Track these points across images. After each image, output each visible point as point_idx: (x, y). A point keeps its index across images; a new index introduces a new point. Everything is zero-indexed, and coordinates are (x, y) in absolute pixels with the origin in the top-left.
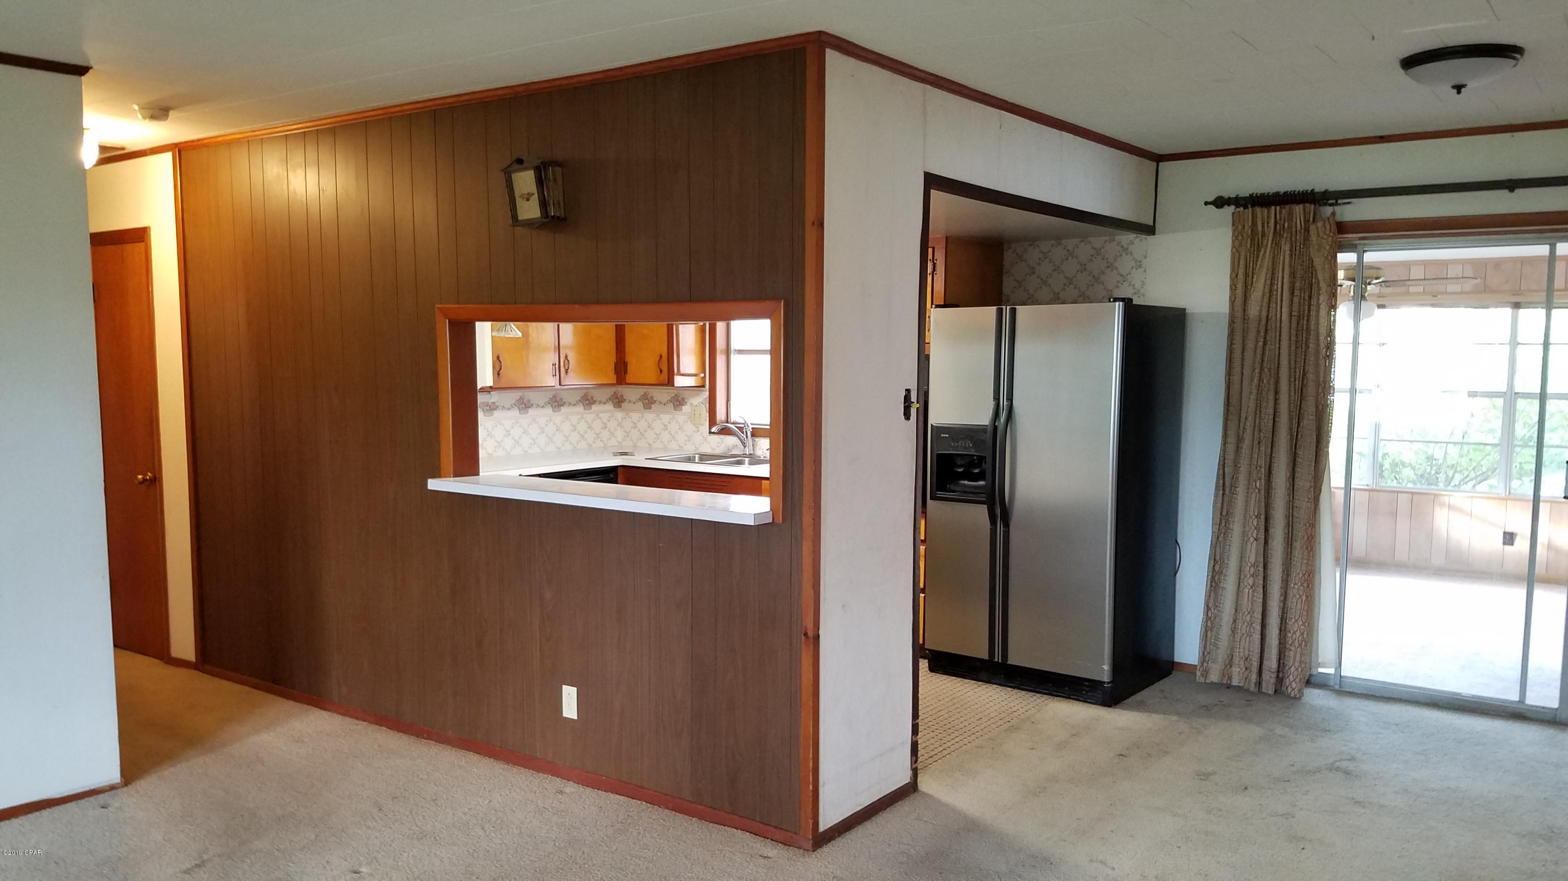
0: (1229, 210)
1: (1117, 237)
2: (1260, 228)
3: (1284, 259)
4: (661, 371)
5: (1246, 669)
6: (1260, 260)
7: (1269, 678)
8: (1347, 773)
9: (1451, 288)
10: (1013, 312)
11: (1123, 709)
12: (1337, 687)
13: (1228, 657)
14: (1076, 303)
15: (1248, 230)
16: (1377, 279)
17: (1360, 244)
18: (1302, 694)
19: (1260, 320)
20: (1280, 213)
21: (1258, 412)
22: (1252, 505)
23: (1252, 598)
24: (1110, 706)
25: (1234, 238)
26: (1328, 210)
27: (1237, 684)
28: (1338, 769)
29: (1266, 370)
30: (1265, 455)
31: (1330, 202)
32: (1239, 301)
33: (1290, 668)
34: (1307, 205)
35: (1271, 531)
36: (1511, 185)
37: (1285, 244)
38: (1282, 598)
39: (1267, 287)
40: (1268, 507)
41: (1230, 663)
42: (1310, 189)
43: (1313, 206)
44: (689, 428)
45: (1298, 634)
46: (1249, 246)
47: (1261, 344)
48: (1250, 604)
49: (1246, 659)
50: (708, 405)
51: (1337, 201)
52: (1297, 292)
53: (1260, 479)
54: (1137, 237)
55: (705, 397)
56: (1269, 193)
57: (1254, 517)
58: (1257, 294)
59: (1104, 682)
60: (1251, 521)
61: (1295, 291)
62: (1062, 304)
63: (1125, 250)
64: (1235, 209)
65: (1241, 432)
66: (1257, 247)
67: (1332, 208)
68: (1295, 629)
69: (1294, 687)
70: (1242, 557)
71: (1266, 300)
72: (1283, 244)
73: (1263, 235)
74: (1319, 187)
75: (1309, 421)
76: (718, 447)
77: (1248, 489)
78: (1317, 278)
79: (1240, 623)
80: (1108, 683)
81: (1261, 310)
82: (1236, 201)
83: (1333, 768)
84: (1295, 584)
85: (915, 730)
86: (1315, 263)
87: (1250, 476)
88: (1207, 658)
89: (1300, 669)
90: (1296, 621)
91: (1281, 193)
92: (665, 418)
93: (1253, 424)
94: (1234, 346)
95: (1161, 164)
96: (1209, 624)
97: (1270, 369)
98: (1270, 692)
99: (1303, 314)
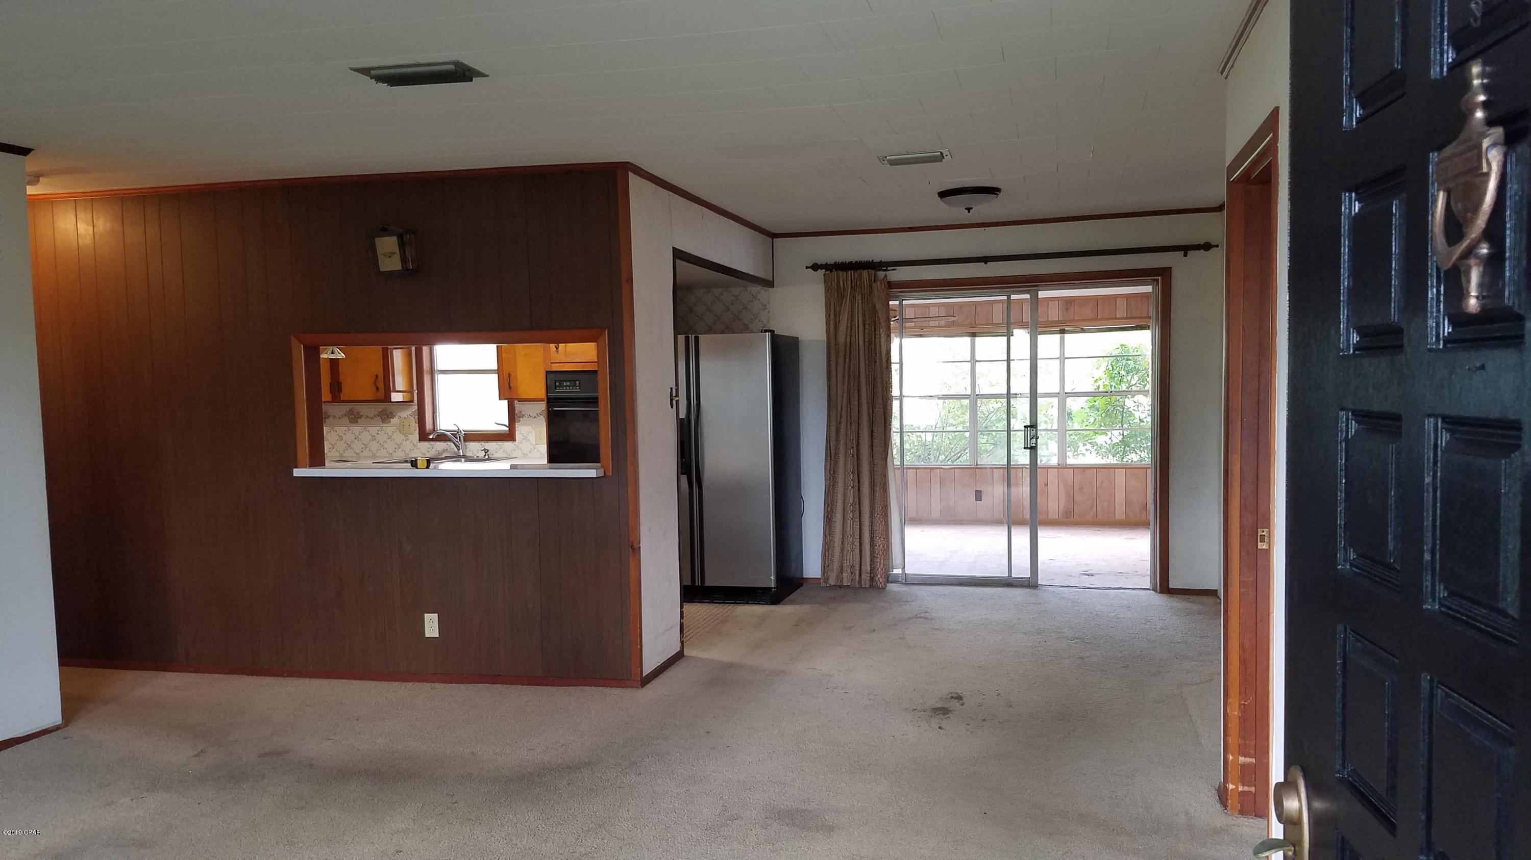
0: (821, 272)
1: (749, 289)
2: (842, 285)
3: (858, 305)
4: (377, 389)
5: (852, 573)
6: (843, 306)
7: (866, 577)
8: (926, 618)
9: (932, 323)
10: (697, 339)
11: (783, 604)
12: (904, 581)
13: (840, 567)
14: (724, 333)
15: (834, 286)
16: (895, 317)
17: (901, 295)
18: (886, 587)
19: (846, 345)
20: (854, 275)
21: (849, 405)
22: (849, 465)
23: (853, 526)
24: (775, 604)
25: (826, 291)
26: (881, 274)
27: (846, 584)
28: (920, 617)
29: (852, 377)
30: (855, 432)
31: (883, 268)
33: (878, 570)
34: (870, 270)
35: (861, 481)
36: (985, 260)
37: (858, 295)
38: (871, 524)
39: (849, 324)
40: (859, 465)
41: (841, 571)
42: (871, 260)
43: (873, 271)
44: (398, 437)
45: (881, 546)
46: (836, 297)
47: (847, 360)
48: (851, 530)
49: (851, 567)
50: (417, 417)
51: (887, 269)
52: (867, 327)
53: (853, 448)
54: (762, 289)
55: (414, 410)
56: (846, 262)
57: (851, 473)
58: (843, 328)
59: (772, 588)
60: (849, 476)
61: (866, 326)
62: (714, 334)
63: (755, 297)
64: (825, 272)
65: (839, 419)
66: (841, 298)
67: (885, 272)
68: (879, 544)
69: (881, 581)
70: (844, 500)
71: (849, 331)
72: (857, 295)
73: (844, 289)
74: (877, 259)
75: (879, 410)
76: (428, 451)
77: (846, 455)
78: (878, 317)
79: (846, 543)
80: (775, 588)
81: (846, 338)
82: (827, 267)
83: (916, 617)
84: (878, 514)
85: (682, 617)
86: (877, 308)
87: (846, 447)
88: (826, 570)
89: (884, 569)
90: (880, 538)
91: (854, 263)
92: (373, 430)
93: (846, 413)
94: (831, 362)
95: (774, 239)
96: (827, 547)
97: (854, 377)
98: (867, 586)
99: (872, 341)
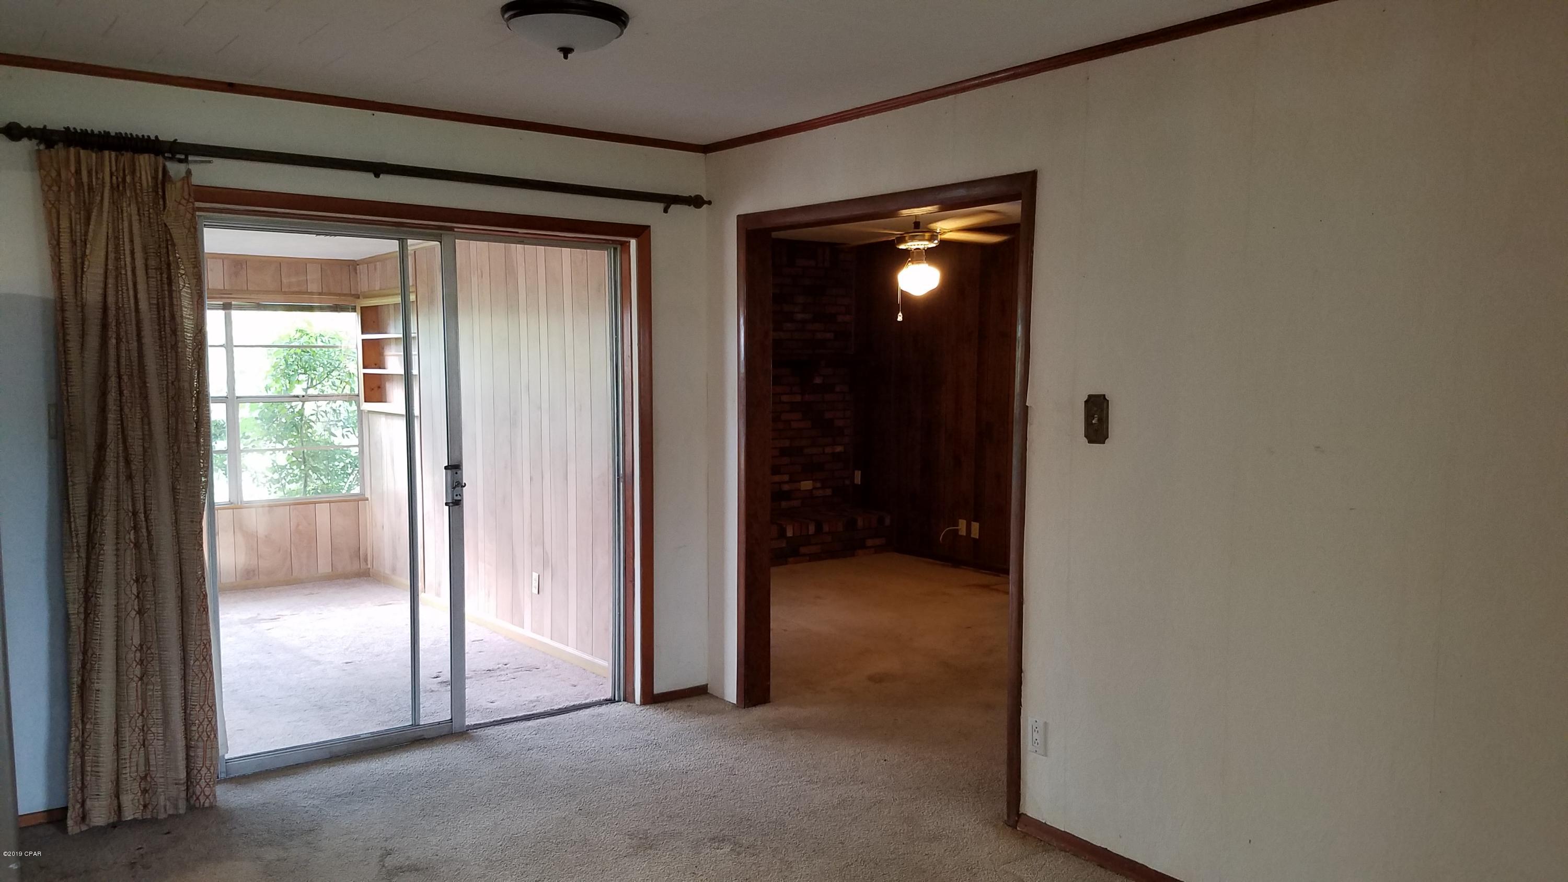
0: (26, 145)
2: (87, 179)
3: (131, 226)
5: (145, 792)
6: (92, 225)
7: (178, 794)
13: (116, 784)
15: (66, 180)
18: (215, 801)
20: (118, 162)
21: (122, 436)
22: (128, 567)
23: (144, 692)
25: (45, 187)
26: (176, 169)
27: (131, 818)
29: (125, 377)
31: (178, 156)
32: (68, 280)
33: (199, 771)
34: (152, 156)
35: (160, 596)
36: (378, 169)
37: (129, 205)
38: (182, 683)
39: (110, 264)
41: (120, 792)
43: (161, 161)
45: (205, 723)
46: (73, 202)
47: (113, 341)
48: (140, 702)
49: (143, 779)
53: (135, 528)
57: (132, 582)
58: (93, 272)
60: (128, 589)
64: (38, 145)
65: (94, 467)
66: (85, 208)
67: (183, 165)
68: (201, 719)
70: (118, 640)
71: (110, 277)
72: (126, 205)
73: (90, 188)
74: (166, 136)
77: (117, 543)
78: (176, 255)
79: (128, 731)
81: (105, 295)
82: (43, 135)
84: (196, 660)
88: (80, 797)
89: (212, 768)
91: (113, 134)
93: (116, 455)
94: (67, 344)
96: (78, 747)
97: (131, 376)
98: (182, 811)
99: (164, 303)
